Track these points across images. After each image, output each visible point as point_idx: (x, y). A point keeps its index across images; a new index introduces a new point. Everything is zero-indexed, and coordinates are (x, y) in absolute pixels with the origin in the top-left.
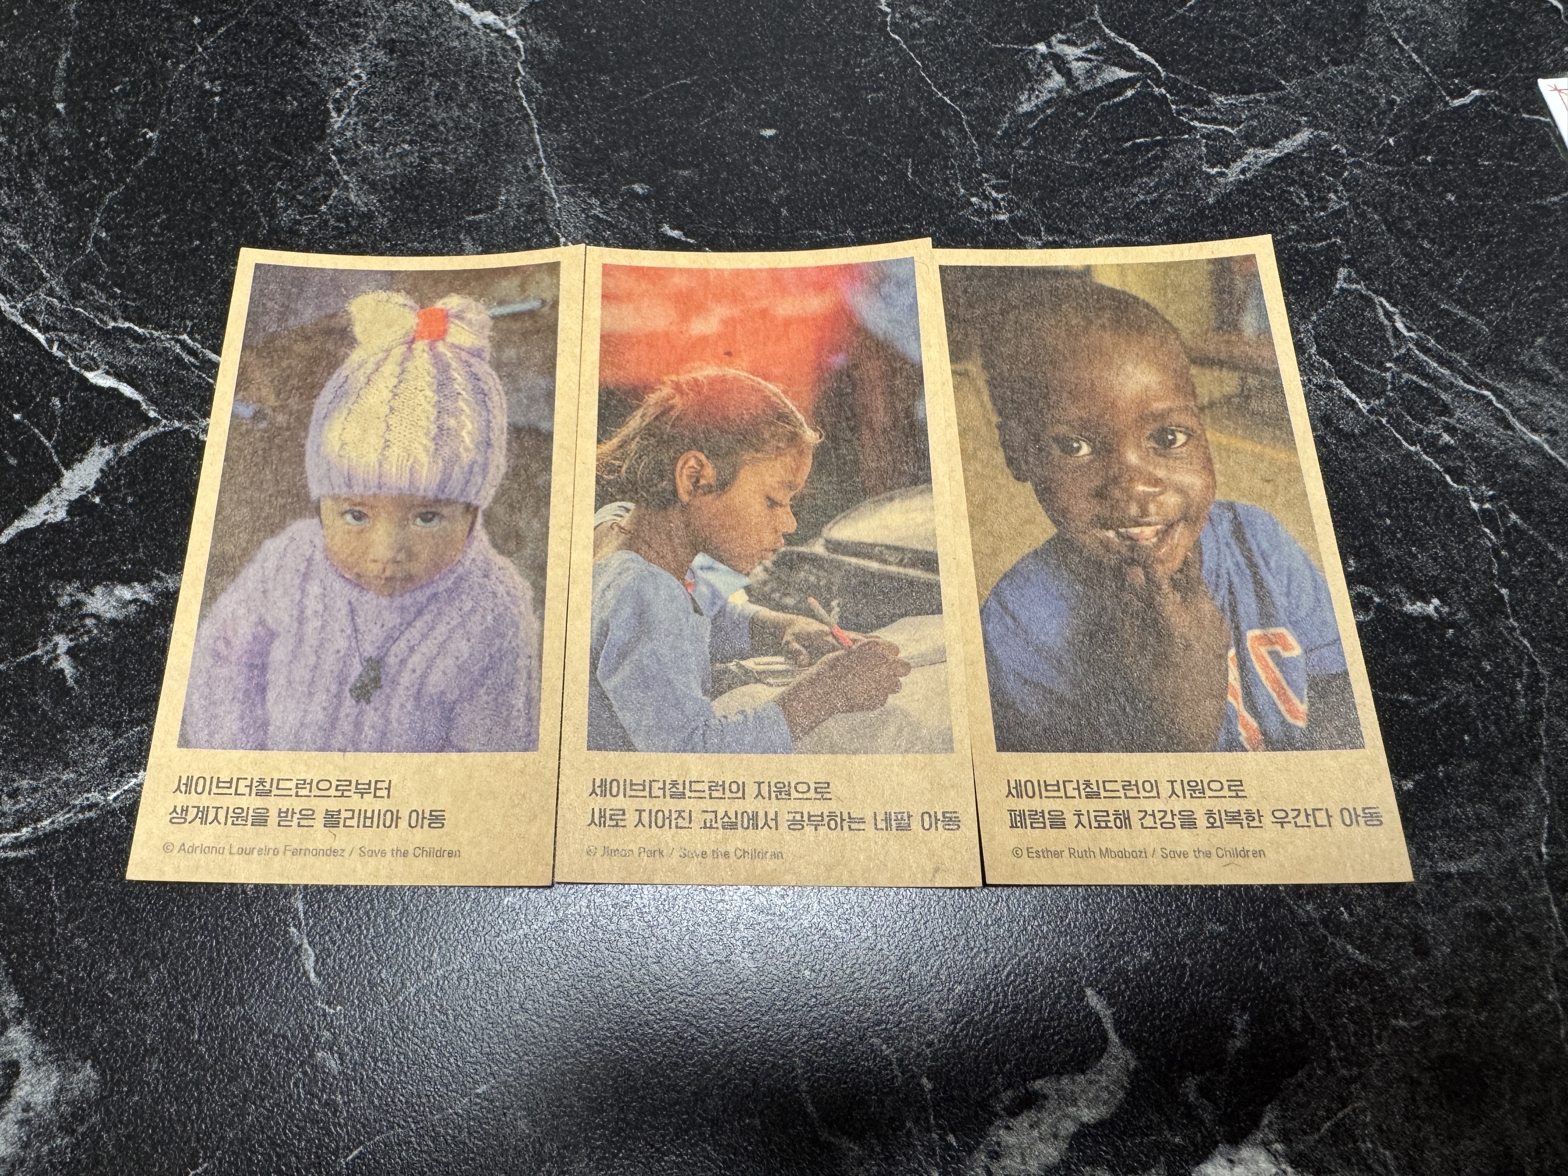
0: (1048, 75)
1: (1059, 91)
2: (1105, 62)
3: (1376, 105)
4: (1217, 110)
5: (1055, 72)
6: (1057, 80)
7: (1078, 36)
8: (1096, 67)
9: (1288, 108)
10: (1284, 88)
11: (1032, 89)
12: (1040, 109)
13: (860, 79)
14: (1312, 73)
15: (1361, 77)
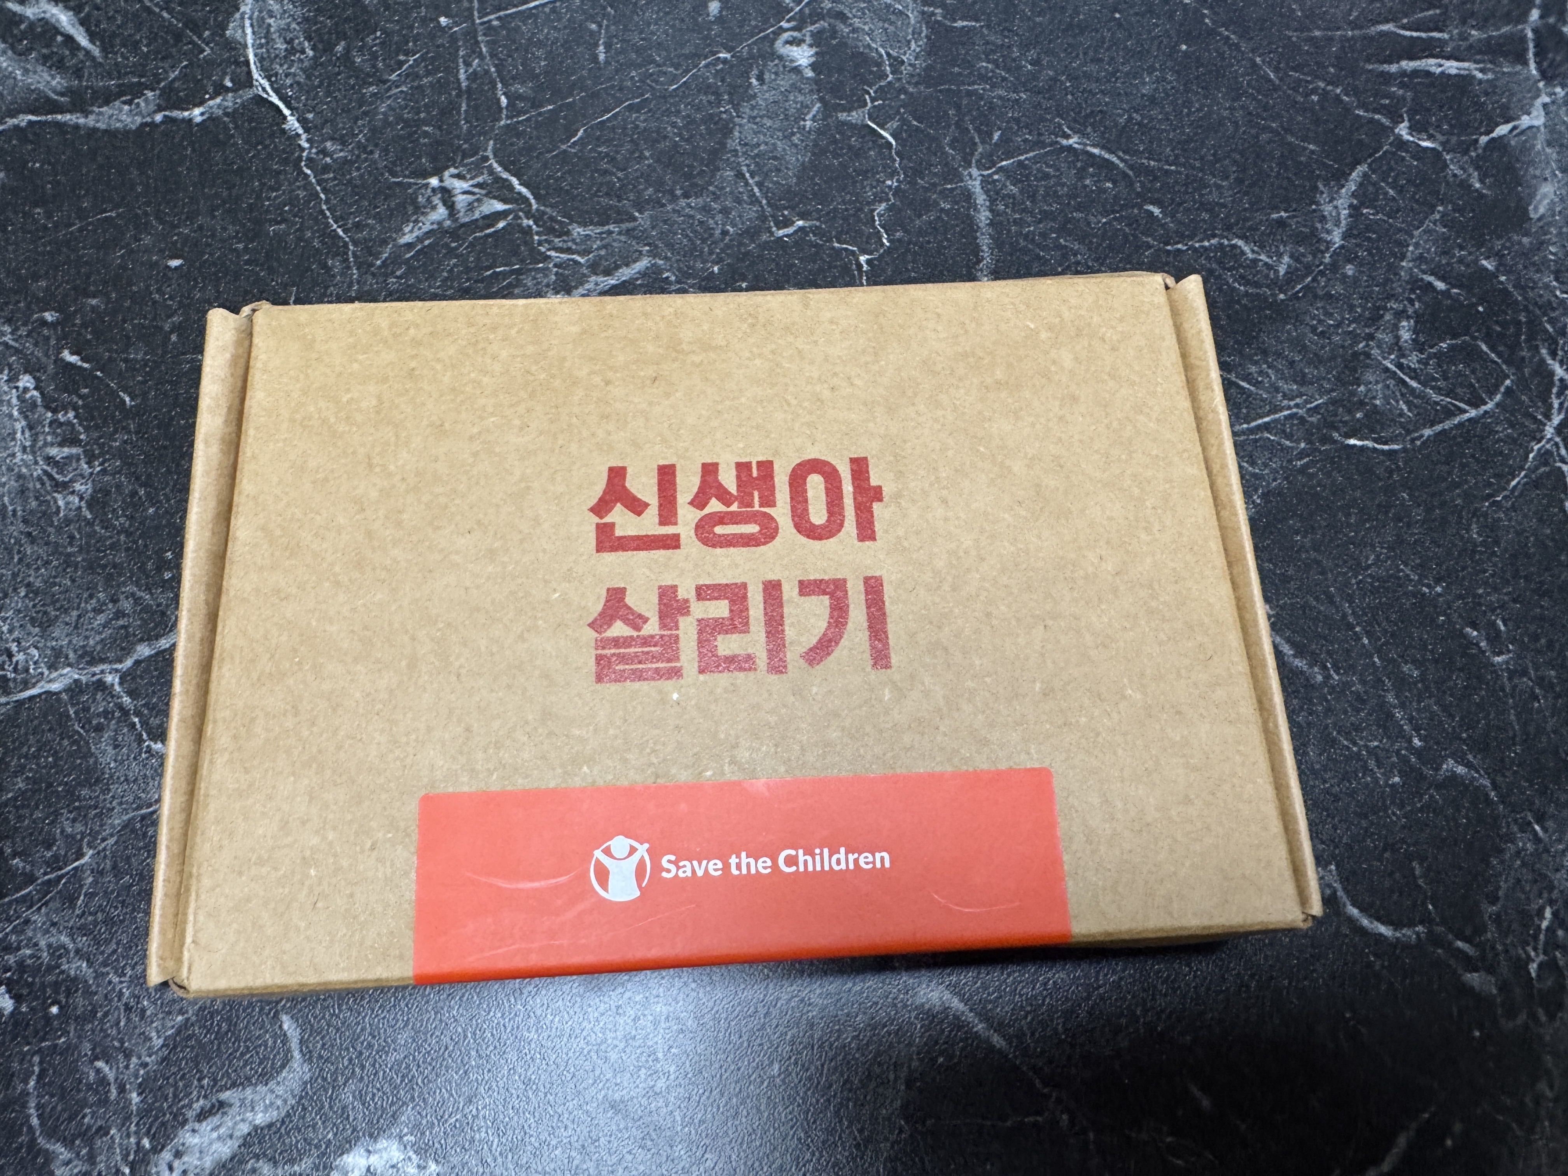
0: (434, 208)
1: (440, 223)
2: (486, 195)
3: (711, 235)
4: (573, 240)
5: (440, 205)
6: (441, 212)
7: (469, 171)
8: (478, 200)
9: (635, 238)
10: (635, 219)
11: (416, 222)
12: (420, 240)
13: (268, 211)
14: (663, 205)
15: (706, 209)
